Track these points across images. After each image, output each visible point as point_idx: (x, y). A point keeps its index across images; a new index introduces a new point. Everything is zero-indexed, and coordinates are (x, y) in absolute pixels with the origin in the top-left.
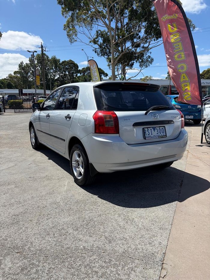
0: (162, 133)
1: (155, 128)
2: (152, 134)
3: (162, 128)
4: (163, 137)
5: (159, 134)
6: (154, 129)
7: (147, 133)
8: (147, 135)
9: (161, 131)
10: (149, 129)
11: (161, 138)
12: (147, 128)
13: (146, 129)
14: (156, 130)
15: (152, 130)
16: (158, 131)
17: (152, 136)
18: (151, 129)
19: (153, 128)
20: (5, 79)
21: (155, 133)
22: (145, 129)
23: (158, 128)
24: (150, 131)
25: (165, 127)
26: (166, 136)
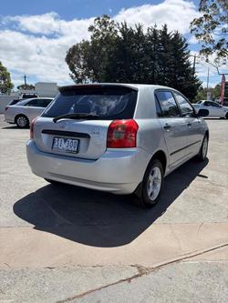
1: (67, 139)
2: (61, 146)
3: (76, 142)
6: (65, 141)
7: (56, 143)
8: (56, 146)
11: (69, 152)
13: (57, 139)
14: (67, 143)
16: (70, 144)
18: (62, 140)
23: (70, 141)
24: (60, 142)
25: (79, 141)
26: (77, 152)
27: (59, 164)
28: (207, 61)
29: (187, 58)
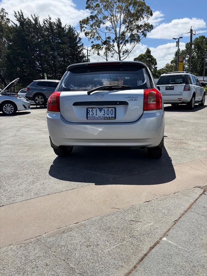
0: (110, 115)
1: (102, 108)
2: (96, 115)
3: (112, 110)
4: (111, 119)
5: (106, 115)
6: (101, 110)
7: (91, 113)
8: (91, 115)
9: (110, 112)
10: (94, 109)
11: (107, 119)
12: (92, 108)
13: (91, 110)
14: (103, 111)
15: (98, 110)
16: (106, 112)
17: (96, 116)
18: (96, 110)
19: (99, 109)
20: (162, 69)
21: (100, 114)
22: (88, 109)
23: (106, 109)
24: (94, 112)
25: (115, 108)
26: (115, 118)
27: (101, 130)
28: (98, 54)
29: (82, 50)
